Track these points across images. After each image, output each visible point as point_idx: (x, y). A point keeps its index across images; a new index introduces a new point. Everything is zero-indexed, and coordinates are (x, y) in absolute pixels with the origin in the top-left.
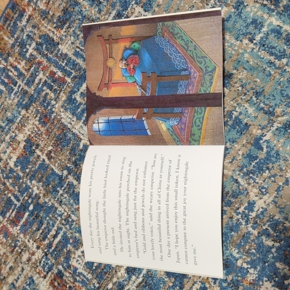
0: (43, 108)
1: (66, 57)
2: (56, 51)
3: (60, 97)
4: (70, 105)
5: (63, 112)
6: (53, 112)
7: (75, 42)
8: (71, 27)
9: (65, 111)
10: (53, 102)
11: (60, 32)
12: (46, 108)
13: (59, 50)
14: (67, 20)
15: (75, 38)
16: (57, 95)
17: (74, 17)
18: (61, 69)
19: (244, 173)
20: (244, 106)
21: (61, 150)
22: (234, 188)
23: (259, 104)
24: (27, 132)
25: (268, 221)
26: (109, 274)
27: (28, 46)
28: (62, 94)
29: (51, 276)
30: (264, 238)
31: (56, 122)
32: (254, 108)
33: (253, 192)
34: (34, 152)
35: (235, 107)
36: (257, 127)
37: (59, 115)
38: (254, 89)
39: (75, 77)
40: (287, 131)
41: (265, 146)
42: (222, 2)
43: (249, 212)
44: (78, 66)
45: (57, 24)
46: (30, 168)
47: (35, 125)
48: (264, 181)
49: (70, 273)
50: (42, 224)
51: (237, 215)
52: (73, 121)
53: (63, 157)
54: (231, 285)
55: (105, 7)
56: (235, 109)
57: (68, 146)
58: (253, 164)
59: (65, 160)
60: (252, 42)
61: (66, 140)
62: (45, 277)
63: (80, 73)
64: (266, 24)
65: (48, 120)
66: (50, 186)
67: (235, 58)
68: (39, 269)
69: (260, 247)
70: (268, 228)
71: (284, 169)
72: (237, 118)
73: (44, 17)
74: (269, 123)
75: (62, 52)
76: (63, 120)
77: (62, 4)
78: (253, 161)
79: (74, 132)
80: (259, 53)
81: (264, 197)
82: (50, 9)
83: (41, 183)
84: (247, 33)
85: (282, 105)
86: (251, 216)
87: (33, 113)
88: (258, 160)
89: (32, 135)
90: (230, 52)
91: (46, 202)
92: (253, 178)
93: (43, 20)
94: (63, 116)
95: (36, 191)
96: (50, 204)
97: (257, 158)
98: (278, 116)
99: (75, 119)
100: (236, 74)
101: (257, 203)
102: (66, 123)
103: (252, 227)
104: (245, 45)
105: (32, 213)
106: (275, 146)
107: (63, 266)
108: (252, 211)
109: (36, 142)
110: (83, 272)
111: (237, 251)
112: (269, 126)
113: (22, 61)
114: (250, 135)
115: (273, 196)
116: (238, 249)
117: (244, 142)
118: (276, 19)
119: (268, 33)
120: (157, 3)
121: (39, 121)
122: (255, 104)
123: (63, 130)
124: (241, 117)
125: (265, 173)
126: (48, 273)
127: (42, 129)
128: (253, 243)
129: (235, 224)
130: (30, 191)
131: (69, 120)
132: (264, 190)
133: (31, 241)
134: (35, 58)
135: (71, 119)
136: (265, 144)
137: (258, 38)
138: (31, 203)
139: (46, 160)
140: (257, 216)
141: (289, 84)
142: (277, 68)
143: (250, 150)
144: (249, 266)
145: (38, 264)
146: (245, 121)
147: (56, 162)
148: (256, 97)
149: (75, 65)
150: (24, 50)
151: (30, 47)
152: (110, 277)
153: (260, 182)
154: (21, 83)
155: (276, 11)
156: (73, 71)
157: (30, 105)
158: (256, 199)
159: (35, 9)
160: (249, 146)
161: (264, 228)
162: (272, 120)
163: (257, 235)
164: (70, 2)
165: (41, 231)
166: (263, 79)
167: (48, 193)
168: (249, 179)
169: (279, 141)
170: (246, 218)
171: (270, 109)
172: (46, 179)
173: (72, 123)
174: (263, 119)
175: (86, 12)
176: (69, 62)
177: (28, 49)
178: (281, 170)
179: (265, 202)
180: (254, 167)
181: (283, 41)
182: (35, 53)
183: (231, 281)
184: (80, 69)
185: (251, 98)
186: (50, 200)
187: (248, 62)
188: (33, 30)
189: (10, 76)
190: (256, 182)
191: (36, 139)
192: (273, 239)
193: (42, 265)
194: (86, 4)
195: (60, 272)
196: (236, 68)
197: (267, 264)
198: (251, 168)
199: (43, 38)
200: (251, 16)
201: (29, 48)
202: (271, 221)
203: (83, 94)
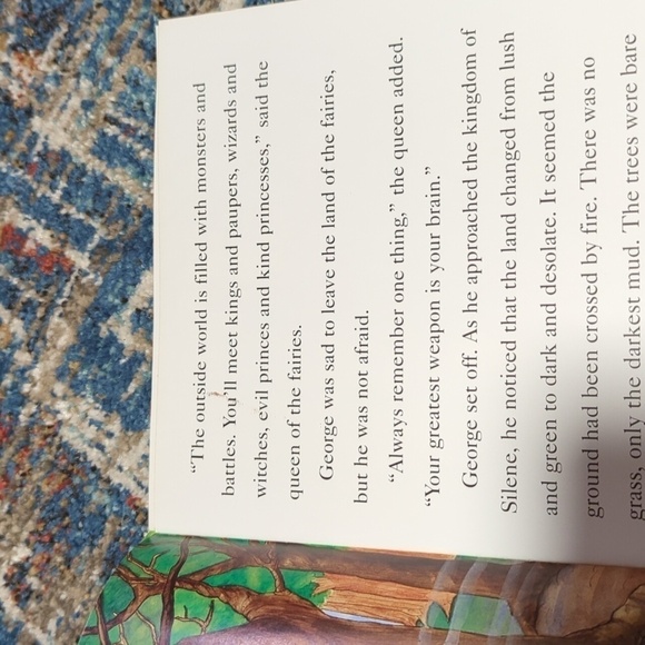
1: (64, 166)
2: (21, 145)
3: (49, 334)
4: (94, 368)
5: (64, 398)
6: (23, 400)
7: (98, 101)
8: (77, 40)
9: (70, 392)
10: (22, 358)
11: (32, 66)
13: (35, 136)
14: (59, 11)
15: (95, 84)
16: (36, 325)
18: (46, 215)
21: (68, 562)
28: (55, 320)
31: (37, 440)
37: (48, 410)
39: (106, 248)
44: (114, 201)
45: (19, 33)
52: (110, 435)
53: (76, 592)
57: (92, 546)
59: (84, 604)
61: (83, 519)
63: (125, 227)
65: (5, 435)
75: (45, 145)
76: (67, 434)
79: (115, 481)
94: (64, 415)
99: (115, 426)
102: (79, 446)
123: (70, 473)
131: (91, 432)
135: (99, 425)
139: (9, 604)
147: (47, 612)
149: (102, 195)
156: (96, 223)
173: (107, 442)
176: (79, 184)
184: (125, 210)
203: (144, 319)
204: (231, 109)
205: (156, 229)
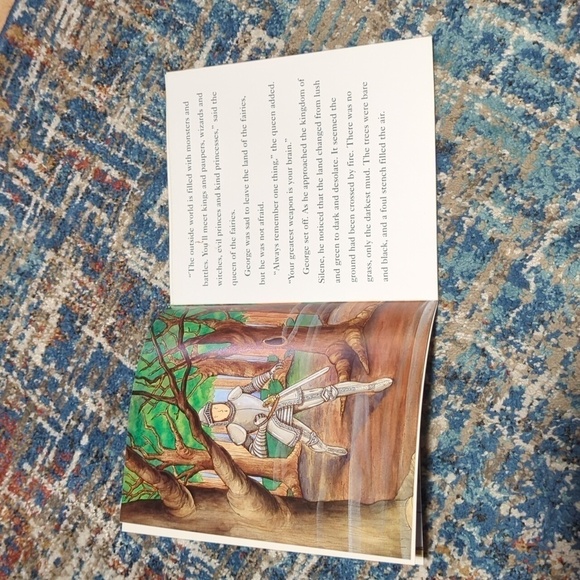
0: (87, 244)
1: (124, 140)
2: (102, 130)
3: (120, 219)
4: (142, 234)
5: (128, 248)
6: (109, 250)
7: (139, 109)
8: (127, 80)
9: (131, 245)
10: (107, 231)
11: (106, 92)
12: (94, 244)
13: (109, 126)
14: (118, 66)
15: (137, 101)
16: (113, 215)
17: (130, 59)
18: (116, 164)
19: (496, 336)
20: (483, 205)
21: (133, 323)
22: (479, 367)
23: (514, 199)
24: (61, 293)
25: (551, 424)
26: (251, 556)
27: (45, 125)
28: (122, 212)
29: (138, 570)
30: (547, 456)
31: (116, 268)
32: (503, 208)
33: (518, 371)
34: (80, 332)
35: (467, 208)
36: (512, 244)
37: (121, 254)
38: (500, 171)
39: (145, 178)
40: (572, 247)
41: (533, 279)
42: (420, 6)
43: (513, 410)
44: (148, 156)
45: (98, 76)
46: (74, 364)
47: (76, 277)
48: (538, 347)
49: (175, 561)
50: (111, 471)
51: (492, 417)
52: (151, 264)
53: (137, 336)
54: (493, 554)
55: (190, 35)
56: (467, 213)
57: (145, 314)
58: (513, 315)
59: (142, 341)
60: (488, 79)
61: (139, 303)
62: (126, 573)
63: (154, 168)
64: (510, 42)
65: (100, 267)
66: (118, 395)
67: (456, 113)
68: (113, 560)
69: (541, 474)
70: (554, 437)
71: (573, 319)
72: (471, 229)
73: (71, 63)
74: (536, 233)
75: (114, 130)
76: (130, 265)
77: (104, 35)
78: (511, 311)
79: (154, 284)
80: (504, 100)
81: (539, 378)
82: (82, 47)
83: (100, 392)
84: (476, 63)
85: (557, 196)
86: (519, 416)
87: (70, 255)
88: (521, 308)
89: (73, 299)
90: (445, 101)
91: (113, 428)
92: (515, 344)
93: (70, 70)
94: (130, 256)
95: (91, 408)
96: (122, 430)
97: (518, 302)
98: (552, 219)
99: (153, 260)
100: (461, 144)
101: (527, 391)
102: (136, 270)
103: (521, 437)
104: (474, 86)
105: (87, 451)
106: (552, 276)
107: (159, 548)
108: (520, 407)
109: (81, 312)
110: (202, 556)
111: (497, 487)
112: (535, 239)
113: (37, 154)
114: (502, 260)
115: (557, 375)
116: (500, 482)
117: (491, 275)
118: (530, 29)
119: (516, 59)
120: (292, 19)
121: (83, 269)
122: (504, 199)
123: (133, 283)
124: (479, 227)
125: (538, 331)
126: (131, 565)
127: (92, 286)
128: (527, 469)
129: (488, 436)
130: (80, 407)
131: (142, 263)
132: (538, 365)
133: (91, 505)
134: (62, 147)
135: (145, 260)
136: (533, 274)
137: (498, 69)
138: (84, 432)
139: (105, 345)
140: (530, 416)
141: (567, 155)
142: (540, 126)
143: (504, 290)
144: (524, 514)
145: (110, 549)
146: (489, 234)
147: (124, 347)
148: (505, 185)
149: (142, 153)
150: (39, 133)
151: (49, 125)
152: (255, 560)
153: (529, 349)
154: (39, 198)
155: (528, 14)
156: (140, 167)
157: (61, 240)
158: (524, 383)
159: (51, 50)
160: (501, 282)
161: (546, 437)
162: (541, 227)
163: (532, 453)
164: (120, 29)
165: (109, 485)
166: (516, 150)
167: (114, 410)
168: (507, 345)
169: (558, 267)
170: (508, 422)
171: (535, 206)
172: (109, 382)
173: (149, 267)
174: (523, 227)
175: (155, 48)
176: (131, 148)
177: (46, 131)
178: (568, 322)
179: (543, 387)
180: (515, 321)
181: (548, 72)
182: (61, 137)
183: (492, 545)
184: (154, 160)
185: (496, 187)
186: (121, 423)
187: (484, 119)
188: (51, 92)
189: (16, 186)
190: (521, 351)
191: (81, 306)
192: (564, 457)
193: (117, 550)
194: (152, 31)
195: (155, 561)
196: (460, 133)
197: (558, 507)
198: (510, 323)
199: (73, 106)
200: (481, 28)
201: (48, 128)
202: (558, 424)
203: (164, 210)
204: (201, 113)
205: (168, 168)
